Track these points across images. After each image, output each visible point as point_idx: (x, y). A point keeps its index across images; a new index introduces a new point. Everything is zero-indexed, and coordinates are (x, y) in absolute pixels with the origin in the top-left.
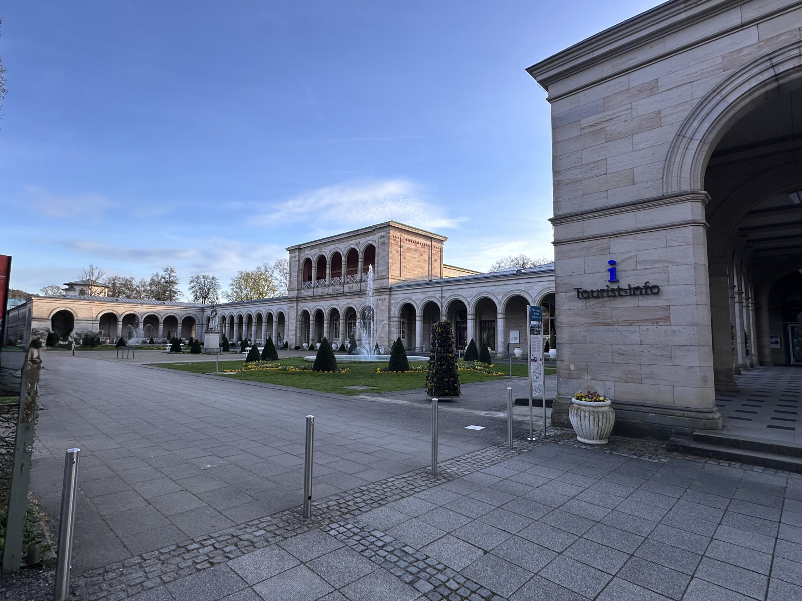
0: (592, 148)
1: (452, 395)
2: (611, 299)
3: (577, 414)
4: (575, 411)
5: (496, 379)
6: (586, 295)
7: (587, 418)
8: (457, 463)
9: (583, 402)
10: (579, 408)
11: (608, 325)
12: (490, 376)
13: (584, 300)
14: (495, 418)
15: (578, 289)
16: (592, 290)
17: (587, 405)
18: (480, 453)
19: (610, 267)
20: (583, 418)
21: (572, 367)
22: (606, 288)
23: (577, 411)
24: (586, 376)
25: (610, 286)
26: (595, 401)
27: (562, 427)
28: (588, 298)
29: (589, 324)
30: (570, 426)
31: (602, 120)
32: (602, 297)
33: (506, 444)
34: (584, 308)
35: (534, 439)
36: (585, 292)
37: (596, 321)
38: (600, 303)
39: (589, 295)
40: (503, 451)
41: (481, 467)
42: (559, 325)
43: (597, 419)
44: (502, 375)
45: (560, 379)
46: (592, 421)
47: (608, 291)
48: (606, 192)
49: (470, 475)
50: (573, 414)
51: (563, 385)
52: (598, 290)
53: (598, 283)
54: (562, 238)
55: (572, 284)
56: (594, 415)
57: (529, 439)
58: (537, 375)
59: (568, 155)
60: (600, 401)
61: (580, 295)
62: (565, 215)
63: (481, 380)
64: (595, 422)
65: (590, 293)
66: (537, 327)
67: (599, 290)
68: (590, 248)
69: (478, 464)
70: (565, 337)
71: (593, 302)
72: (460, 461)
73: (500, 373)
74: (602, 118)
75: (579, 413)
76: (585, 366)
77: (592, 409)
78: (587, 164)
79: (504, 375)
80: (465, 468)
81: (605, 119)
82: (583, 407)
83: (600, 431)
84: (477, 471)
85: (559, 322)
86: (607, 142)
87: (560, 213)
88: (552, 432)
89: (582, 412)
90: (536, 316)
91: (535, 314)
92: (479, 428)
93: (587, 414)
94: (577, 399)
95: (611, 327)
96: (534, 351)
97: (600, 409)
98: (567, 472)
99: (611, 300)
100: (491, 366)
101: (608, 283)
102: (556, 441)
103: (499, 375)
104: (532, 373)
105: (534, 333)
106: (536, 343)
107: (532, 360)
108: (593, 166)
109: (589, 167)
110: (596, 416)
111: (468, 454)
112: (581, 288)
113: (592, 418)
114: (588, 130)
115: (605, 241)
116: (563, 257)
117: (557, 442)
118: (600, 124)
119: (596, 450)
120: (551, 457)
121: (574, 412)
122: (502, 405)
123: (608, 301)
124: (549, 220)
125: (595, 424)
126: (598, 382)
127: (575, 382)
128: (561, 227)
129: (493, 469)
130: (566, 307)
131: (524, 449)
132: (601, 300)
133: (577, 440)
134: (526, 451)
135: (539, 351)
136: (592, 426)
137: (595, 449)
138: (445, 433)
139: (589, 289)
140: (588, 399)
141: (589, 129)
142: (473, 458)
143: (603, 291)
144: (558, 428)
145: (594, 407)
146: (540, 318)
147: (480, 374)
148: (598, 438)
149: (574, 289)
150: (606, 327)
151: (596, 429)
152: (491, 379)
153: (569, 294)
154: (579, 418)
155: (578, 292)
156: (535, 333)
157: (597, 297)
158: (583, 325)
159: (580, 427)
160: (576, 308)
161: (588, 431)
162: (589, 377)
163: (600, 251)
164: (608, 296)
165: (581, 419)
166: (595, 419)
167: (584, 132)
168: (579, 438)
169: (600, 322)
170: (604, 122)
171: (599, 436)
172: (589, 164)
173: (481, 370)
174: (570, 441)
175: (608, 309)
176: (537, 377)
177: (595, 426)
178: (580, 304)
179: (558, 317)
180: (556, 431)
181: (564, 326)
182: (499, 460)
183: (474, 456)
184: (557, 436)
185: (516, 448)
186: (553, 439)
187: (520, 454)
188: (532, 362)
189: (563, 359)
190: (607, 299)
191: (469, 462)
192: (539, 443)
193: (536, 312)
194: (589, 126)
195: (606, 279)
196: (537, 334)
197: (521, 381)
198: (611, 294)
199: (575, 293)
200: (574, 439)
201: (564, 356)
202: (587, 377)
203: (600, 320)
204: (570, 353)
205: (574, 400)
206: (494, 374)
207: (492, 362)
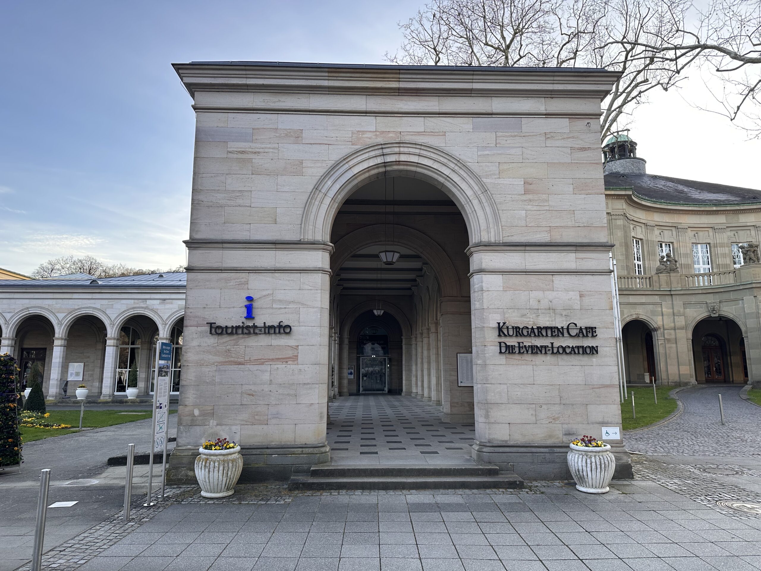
0: (238, 176)
1: (8, 465)
2: (246, 336)
3: (205, 466)
4: (204, 463)
5: (60, 435)
6: (219, 331)
7: (216, 469)
8: (62, 553)
9: (213, 452)
10: (207, 459)
11: (240, 364)
12: (49, 431)
13: (216, 336)
14: (84, 487)
15: (211, 324)
16: (226, 326)
17: (217, 454)
18: (89, 535)
19: (247, 303)
20: (211, 470)
21: (196, 412)
22: (241, 325)
23: (206, 463)
24: (211, 421)
25: (245, 323)
26: (226, 448)
27: (179, 485)
28: (221, 334)
29: (219, 363)
30: (194, 481)
31: (250, 150)
32: (236, 333)
33: (118, 517)
34: (216, 345)
35: (152, 504)
36: (219, 327)
37: (227, 360)
38: (234, 340)
39: (222, 331)
40: (118, 525)
41: (98, 550)
42: (185, 364)
43: (226, 469)
44: (66, 428)
45: (181, 427)
46: (221, 472)
47: (243, 327)
48: (249, 225)
49: (88, 564)
50: (200, 466)
51: (184, 434)
52: (232, 326)
53: (233, 319)
54: (197, 264)
55: (204, 318)
56: (224, 464)
57: (146, 505)
58: (161, 425)
59: (213, 175)
60: (230, 448)
61: (213, 330)
62: (205, 239)
63: (36, 438)
64: (225, 472)
65: (225, 329)
66: (165, 368)
67: (234, 326)
68: (229, 280)
69: (92, 548)
70: (190, 378)
71: (226, 339)
72: (65, 550)
73: (63, 426)
74: (250, 148)
75: (208, 464)
76: (211, 410)
77: (222, 458)
78: (232, 191)
79: (70, 428)
80: (78, 557)
81: (254, 150)
82: (212, 457)
83: (228, 481)
84: (95, 556)
85: (185, 361)
86: (253, 174)
87: (198, 236)
88: (169, 492)
89: (212, 463)
90: (166, 354)
91: (165, 352)
92: (70, 504)
93: (216, 464)
94: (206, 448)
95: (243, 366)
96: (160, 397)
97: (230, 457)
98: (203, 532)
99: (245, 338)
100: (46, 415)
101: (244, 320)
102: (179, 501)
103: (62, 428)
104: (156, 423)
105: (161, 374)
106: (163, 387)
107: (157, 407)
108: (238, 194)
109: (233, 195)
110: (226, 465)
111: (72, 539)
112: (215, 323)
113: (221, 468)
114: (235, 156)
115: (244, 275)
116: (196, 286)
117: (179, 503)
118: (248, 153)
119: (225, 503)
120: (180, 520)
121: (202, 464)
122: (90, 469)
123: (243, 338)
124: (185, 242)
125: (225, 474)
126: (224, 427)
127: (198, 430)
128: (198, 253)
129: (115, 550)
130: (195, 343)
131: (144, 518)
132: (235, 337)
133: (201, 496)
134: (147, 520)
135: (164, 396)
136: (221, 477)
137: (223, 502)
138: (21, 520)
139: (223, 325)
140: (218, 448)
141: (236, 155)
142: (82, 542)
143: (238, 327)
144: (175, 486)
145: (224, 455)
146: (169, 356)
147: (31, 429)
148: (225, 490)
149: (207, 323)
150: (237, 366)
151: (225, 479)
152: (52, 435)
153: (200, 329)
154: (207, 470)
155: (211, 328)
156: (163, 375)
157: (232, 334)
158: (213, 364)
159: (207, 481)
160: (207, 345)
161: (216, 483)
162: (215, 423)
163: (239, 285)
164: (243, 333)
165: (209, 471)
166: (225, 469)
167: (230, 155)
168: (203, 493)
169: (231, 361)
170: (252, 152)
171: (226, 488)
172: (233, 191)
173: (32, 423)
174: (194, 499)
175: (241, 347)
176: (161, 428)
177: (224, 476)
178: (212, 340)
179: (185, 354)
180: (174, 490)
181: (190, 364)
182: (119, 537)
183: (82, 540)
184: (177, 496)
185: (133, 519)
186: (174, 499)
187: (141, 525)
188: (157, 410)
189: (187, 403)
190: (241, 336)
191: (77, 548)
192: (159, 507)
193: (166, 350)
194: (236, 151)
195: (242, 316)
196: (165, 376)
197: (98, 434)
198: (245, 331)
199: (208, 328)
200: (198, 495)
201: (188, 400)
202: (213, 422)
203: (232, 359)
204: (195, 396)
205: (201, 450)
206: (54, 427)
207: (47, 409)
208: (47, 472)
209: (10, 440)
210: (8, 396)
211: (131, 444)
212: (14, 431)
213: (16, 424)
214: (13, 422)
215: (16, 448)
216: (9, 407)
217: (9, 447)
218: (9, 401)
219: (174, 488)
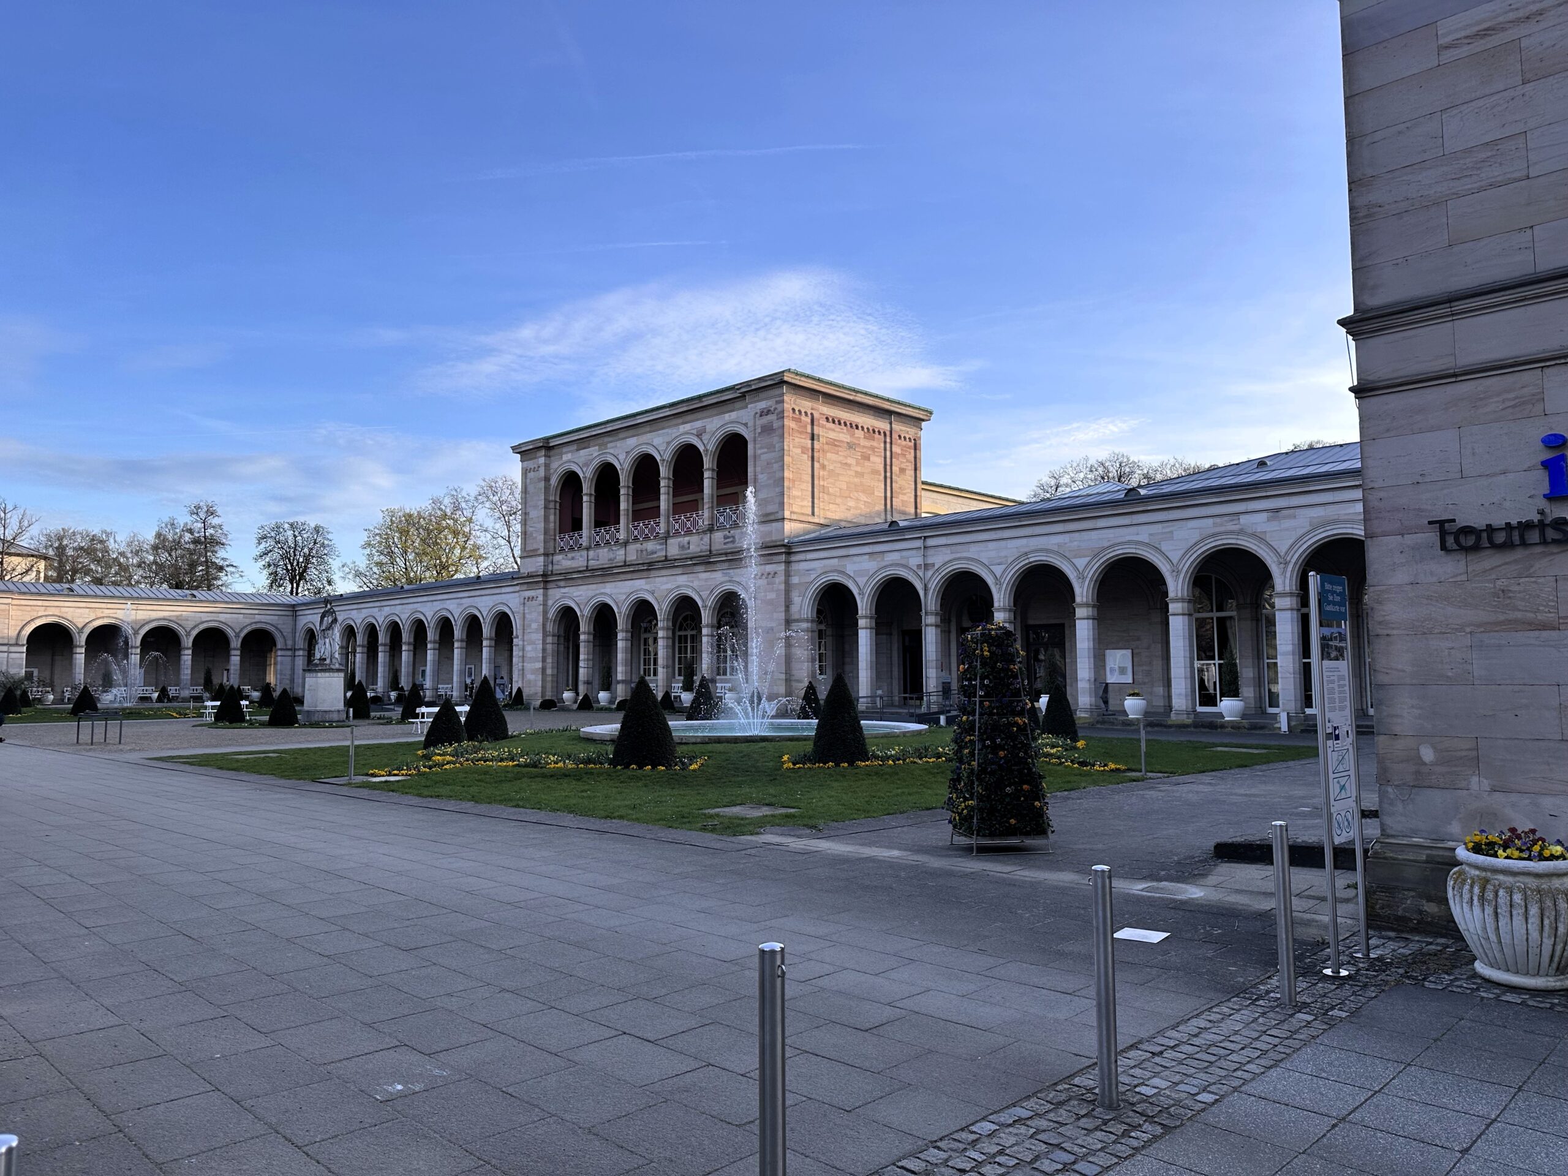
0: (1481, 103)
1: (1027, 834)
2: (1554, 549)
3: (1482, 898)
4: (1476, 890)
5: (1111, 783)
6: (1470, 541)
7: (1518, 912)
8: (1157, 1059)
9: (1500, 862)
10: (1487, 881)
11: (1544, 627)
12: (1088, 774)
13: (1460, 557)
14: (1175, 901)
15: (1441, 523)
16: (1489, 526)
17: (1516, 870)
18: (1209, 1025)
19: (1548, 455)
20: (1503, 910)
21: (1427, 754)
22: (1536, 518)
23: (1483, 890)
24: (1475, 779)
25: (1547, 511)
26: (1541, 858)
27: (1402, 932)
28: (1476, 548)
29: (1479, 626)
30: (1449, 928)
31: (1511, 16)
32: (1524, 544)
33: (1268, 992)
34: (1464, 577)
35: (1344, 973)
36: (1467, 530)
37: (1502, 618)
38: (1516, 561)
39: (1479, 538)
40: (1271, 1015)
41: (1239, 1073)
42: (1380, 632)
43: (1550, 914)
44: (1118, 770)
45: (1390, 789)
46: (1534, 920)
47: (1542, 525)
48: (1529, 231)
49: (1223, 1106)
50: (1466, 896)
51: (1400, 807)
52: (1508, 524)
53: (1507, 504)
54: (1382, 372)
55: (1420, 510)
56: (1541, 901)
57: (1328, 972)
58: (1343, 781)
59: (1402, 127)
60: (1552, 857)
61: (1450, 540)
62: (1397, 303)
63: (1070, 786)
64: (1546, 922)
65: (1484, 535)
66: (1336, 637)
67: (1514, 522)
68: (1481, 399)
69: (1223, 1063)
70: (1400, 667)
71: (1489, 561)
72: (1161, 1053)
73: (1112, 766)
74: (1512, 10)
75: (1489, 895)
76: (1470, 750)
77: (1532, 883)
78: (1464, 151)
79: (1125, 771)
80: (1195, 1082)
81: (1521, 14)
82: (1501, 877)
83: (1559, 948)
84: (1235, 1089)
85: (1380, 623)
86: (1529, 82)
87: (1377, 300)
88: (1383, 948)
89: (1501, 893)
90: (1334, 603)
91: (1331, 598)
92: (1155, 937)
93: (1518, 898)
94: (1477, 849)
95: (1554, 634)
96: (1332, 710)
97: (1556, 883)
98: (1520, 1089)
99: (1553, 554)
100: (1080, 744)
101: (1543, 504)
102: (1415, 978)
103: (1112, 770)
104: (1331, 776)
105: (1329, 654)
106: (1335, 685)
107: (1329, 736)
108: (1483, 155)
109: (1468, 160)
110: (1549, 903)
111: (1174, 1027)
112: (1454, 521)
113: (1534, 910)
114: (1464, 51)
115: (1529, 378)
116: (1388, 430)
117: (1419, 983)
118: (1503, 29)
120: (1434, 1035)
121: (1471, 891)
122: (1179, 863)
123: (1544, 555)
124: (1342, 323)
125: (1547, 928)
126: (1513, 797)
127: (1437, 799)
128: (1378, 344)
129: (1277, 1082)
130: (1401, 577)
131: (1333, 1008)
132: (1519, 553)
133: (1476, 975)
134: (1344, 1015)
135: (1342, 709)
136: (1535, 934)
138: (1062, 954)
139: (1478, 521)
140: (1516, 854)
141: (1466, 48)
142: (1196, 1041)
143: (1525, 527)
144: (1392, 934)
145: (1537, 875)
146: (1343, 609)
147: (1059, 768)
148: (1552, 971)
149: (1430, 523)
150: (1537, 633)
151: (1548, 943)
152: (1095, 783)
153: (1409, 539)
154: (1489, 910)
155: (1443, 534)
156: (1332, 656)
157: (1508, 546)
158: (1461, 629)
159: (1493, 937)
160: (1435, 579)
161: (1521, 948)
162: (1486, 784)
163: (1514, 406)
164: (1544, 542)
165: (1496, 914)
166: (1547, 914)
167: (1448, 56)
168: (1479, 967)
169: (1516, 621)
170: (1517, 21)
171: (1554, 965)
172: (1468, 151)
173: (1059, 758)
174: (1456, 979)
175: (1541, 580)
176: (1343, 787)
177: (1545, 934)
178: (1451, 567)
179: (1376, 606)
180: (1392, 945)
181: (1395, 632)
182: (1280, 1048)
183: (1196, 1036)
184: (1402, 961)
185: (1305, 1005)
186: (1401, 971)
187: (1332, 1026)
188: (1330, 743)
189: (1397, 730)
190: (1539, 549)
191: (1190, 1056)
192: (1365, 986)
193: (1333, 592)
194: (1467, 37)
195: (1533, 492)
196: (1337, 659)
197: (1180, 788)
198: (1551, 534)
199: (1433, 537)
200: (1468, 971)
201: (1399, 721)
202: (1478, 783)
203: (1519, 615)
204: (1417, 712)
205: (1462, 853)
206: (1097, 768)
207: (1080, 735)
208: (1103, 871)
209: (1025, 787)
210: (1012, 702)
211: (1278, 823)
212: (1030, 769)
213: (1031, 757)
214: (1026, 753)
215: (1037, 803)
216: (1016, 723)
217: (1026, 799)
218: (1015, 713)
219: (1390, 939)
